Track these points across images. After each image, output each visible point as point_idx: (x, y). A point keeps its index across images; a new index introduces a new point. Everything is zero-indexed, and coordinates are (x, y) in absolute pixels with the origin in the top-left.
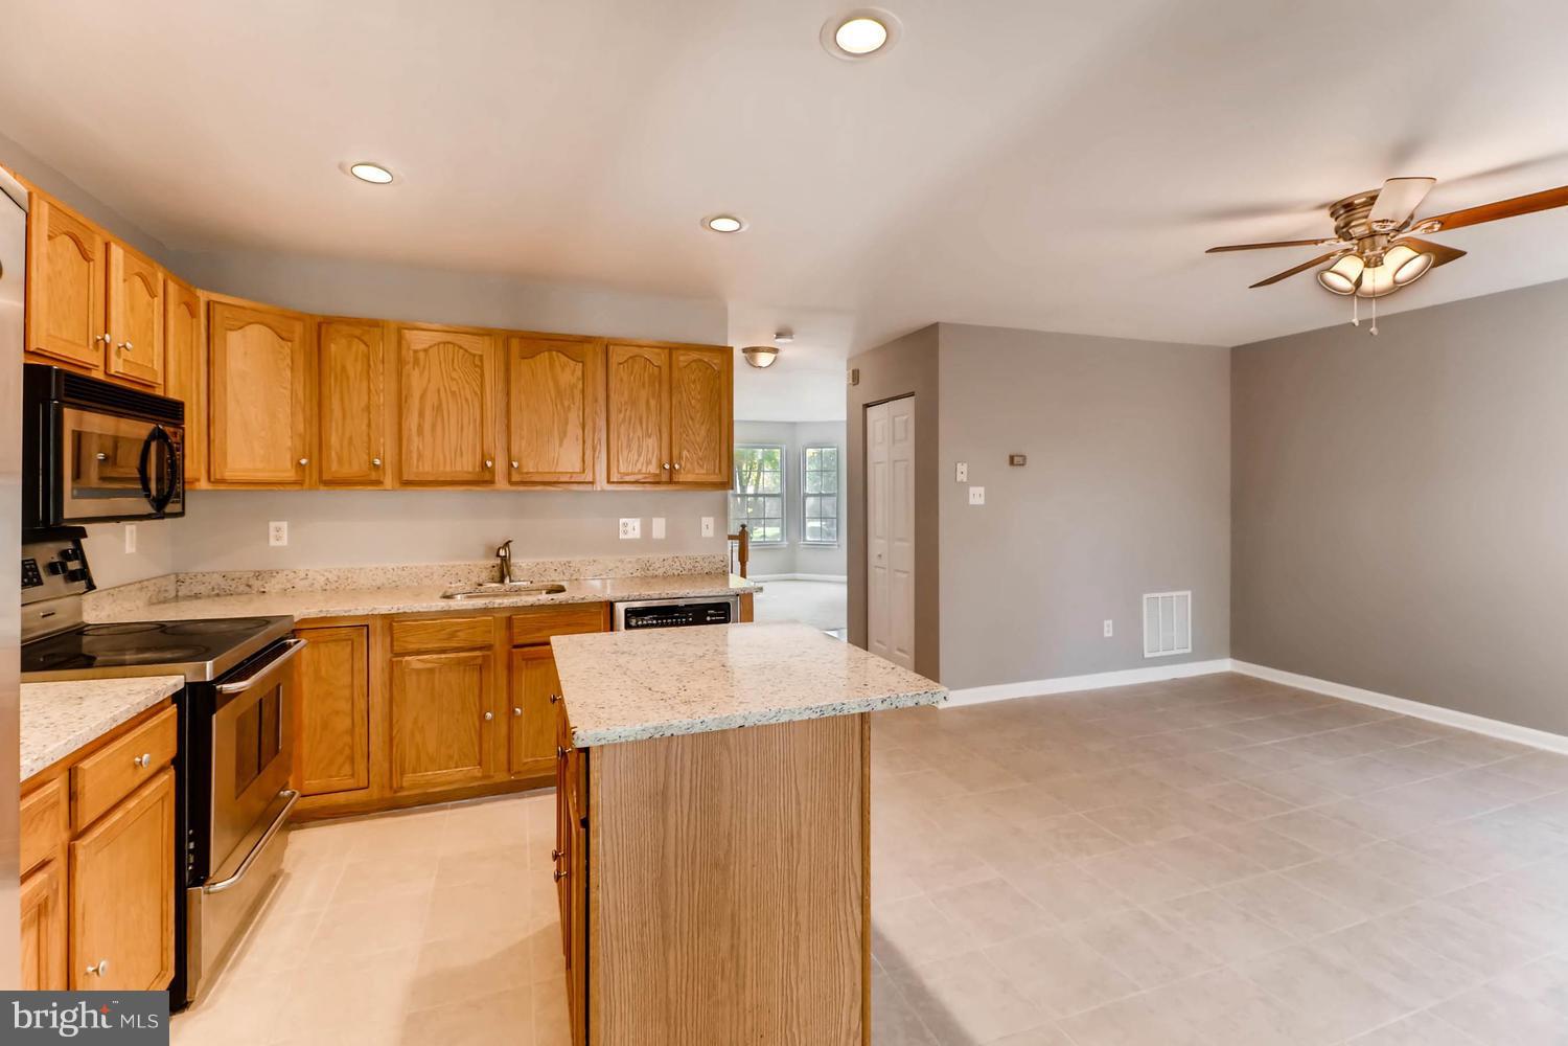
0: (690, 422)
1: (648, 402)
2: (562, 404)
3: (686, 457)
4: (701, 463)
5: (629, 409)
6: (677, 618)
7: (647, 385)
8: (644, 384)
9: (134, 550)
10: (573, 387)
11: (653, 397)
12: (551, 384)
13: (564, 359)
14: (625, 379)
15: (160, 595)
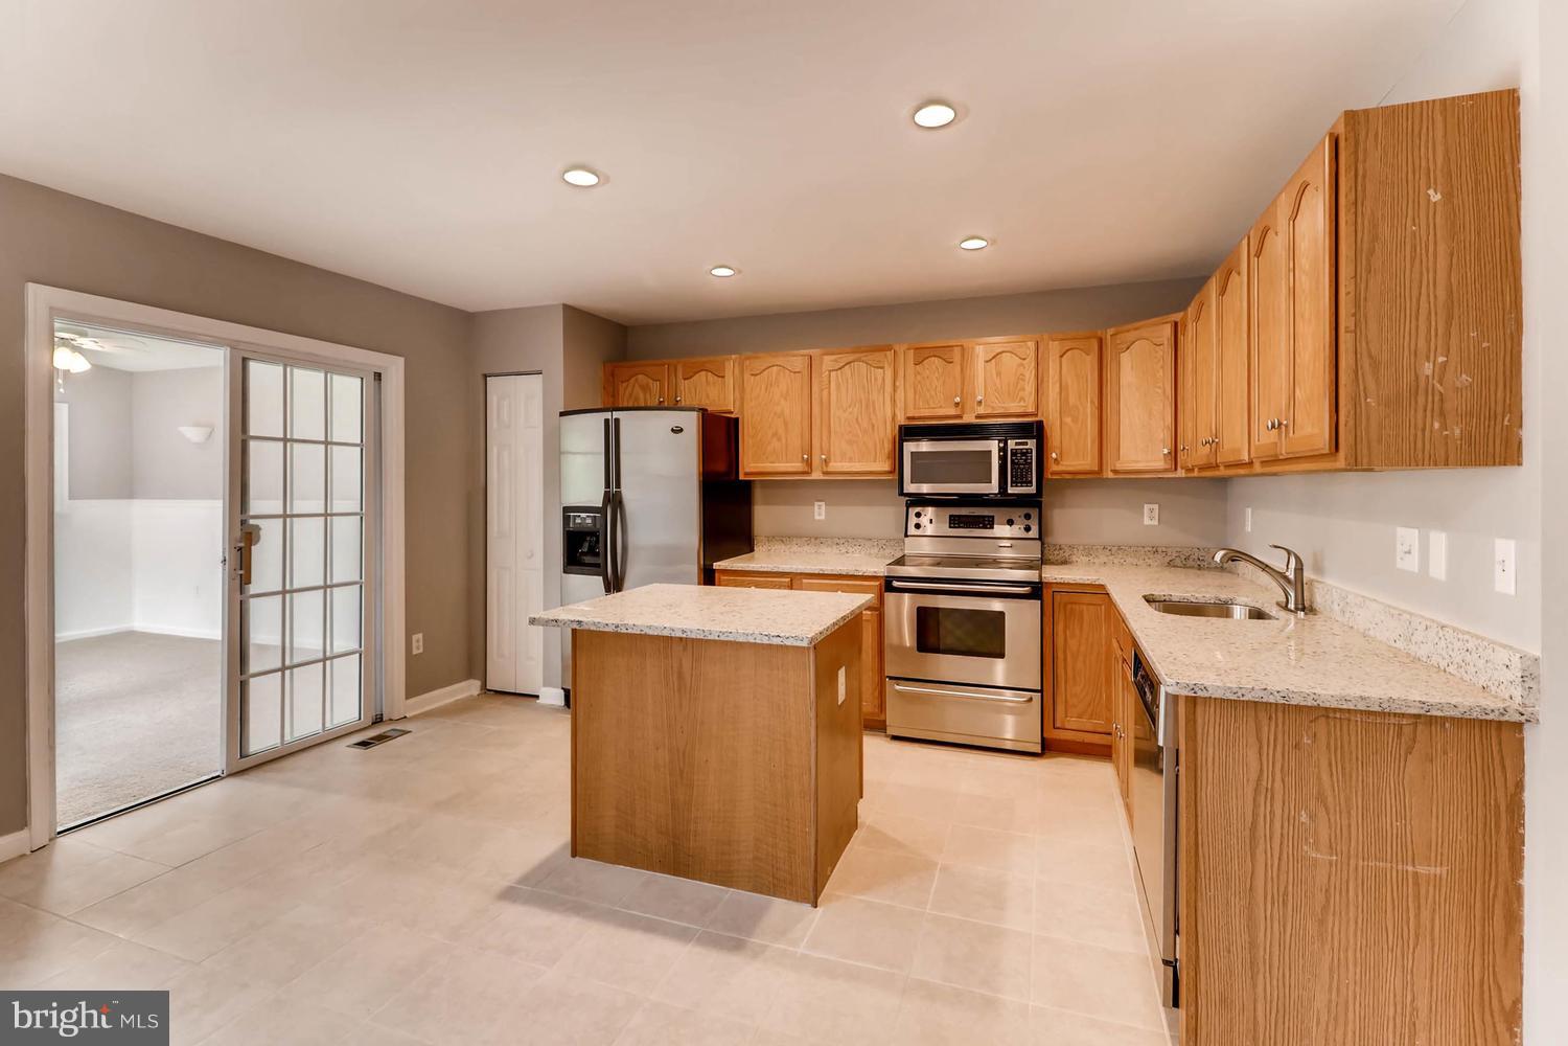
9: (1156, 522)
15: (1191, 562)
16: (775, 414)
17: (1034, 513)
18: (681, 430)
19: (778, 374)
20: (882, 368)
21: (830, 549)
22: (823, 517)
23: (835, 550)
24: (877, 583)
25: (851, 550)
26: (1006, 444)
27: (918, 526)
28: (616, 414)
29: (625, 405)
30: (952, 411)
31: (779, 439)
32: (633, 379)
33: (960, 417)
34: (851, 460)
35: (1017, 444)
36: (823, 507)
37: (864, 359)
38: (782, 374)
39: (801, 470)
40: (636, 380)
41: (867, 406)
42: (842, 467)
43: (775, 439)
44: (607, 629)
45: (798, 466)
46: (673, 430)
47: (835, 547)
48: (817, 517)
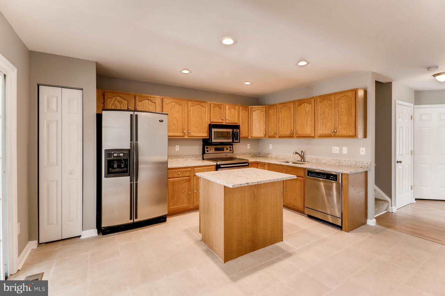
0: (341, 116)
1: (328, 113)
2: (307, 116)
3: (340, 128)
4: (345, 129)
5: (323, 115)
6: (321, 176)
7: (328, 107)
8: (327, 107)
9: (249, 148)
10: (309, 111)
11: (330, 110)
12: (304, 111)
13: (307, 104)
14: (322, 106)
15: (255, 156)
16: (174, 117)
17: (231, 146)
18: (163, 121)
19: (175, 105)
20: (205, 107)
21: (181, 159)
22: (178, 150)
23: (183, 159)
24: (214, 167)
25: (187, 159)
26: (234, 130)
27: (208, 151)
28: (136, 113)
29: (110, 108)
30: (221, 121)
31: (175, 125)
32: (114, 98)
33: (222, 123)
34: (196, 133)
35: (236, 130)
36: (179, 147)
37: (201, 104)
38: (176, 105)
39: (182, 135)
40: (116, 99)
41: (201, 117)
42: (195, 135)
43: (174, 125)
44: (255, 184)
45: (181, 134)
46: (160, 121)
47: (183, 158)
48: (176, 150)
